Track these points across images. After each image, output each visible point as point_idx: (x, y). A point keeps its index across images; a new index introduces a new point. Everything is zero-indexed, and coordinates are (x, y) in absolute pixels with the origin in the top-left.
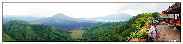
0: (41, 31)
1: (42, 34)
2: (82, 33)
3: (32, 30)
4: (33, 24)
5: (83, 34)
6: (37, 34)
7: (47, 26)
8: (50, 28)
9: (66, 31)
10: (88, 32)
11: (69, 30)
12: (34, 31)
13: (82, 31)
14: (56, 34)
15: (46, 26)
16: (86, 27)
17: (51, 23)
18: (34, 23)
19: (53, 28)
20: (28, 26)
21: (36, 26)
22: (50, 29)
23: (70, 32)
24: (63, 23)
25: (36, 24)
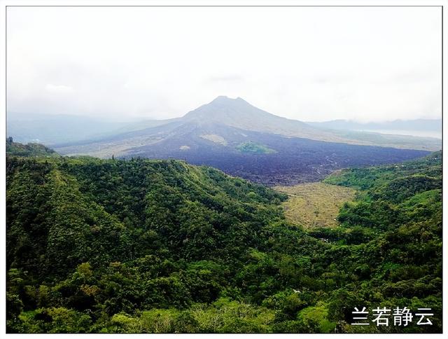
0: (134, 193)
1: (139, 209)
2: (342, 202)
3: (84, 190)
4: (86, 158)
5: (346, 206)
6: (112, 208)
7: (164, 165)
8: (179, 175)
9: (260, 188)
10: (376, 197)
11: (272, 183)
12: (95, 193)
13: (343, 190)
14: (208, 203)
15: (156, 166)
16: (367, 172)
17: (184, 148)
18: (90, 154)
19: (192, 174)
20: (58, 173)
21: (107, 167)
22: (182, 178)
23: (276, 196)
24: (241, 145)
25: (102, 154)
